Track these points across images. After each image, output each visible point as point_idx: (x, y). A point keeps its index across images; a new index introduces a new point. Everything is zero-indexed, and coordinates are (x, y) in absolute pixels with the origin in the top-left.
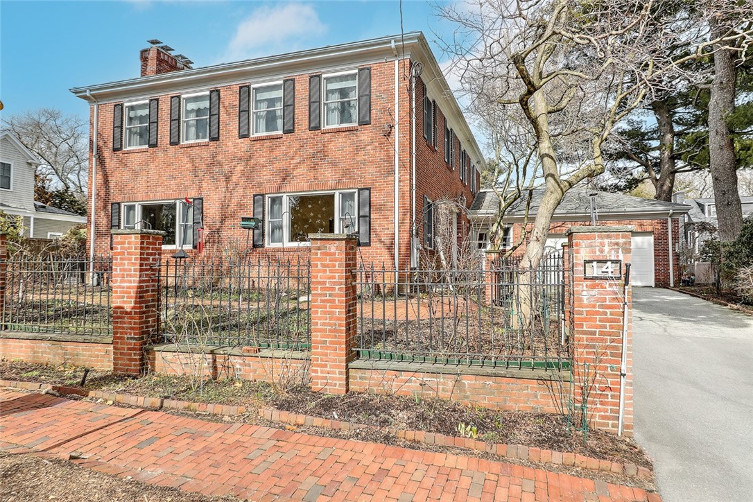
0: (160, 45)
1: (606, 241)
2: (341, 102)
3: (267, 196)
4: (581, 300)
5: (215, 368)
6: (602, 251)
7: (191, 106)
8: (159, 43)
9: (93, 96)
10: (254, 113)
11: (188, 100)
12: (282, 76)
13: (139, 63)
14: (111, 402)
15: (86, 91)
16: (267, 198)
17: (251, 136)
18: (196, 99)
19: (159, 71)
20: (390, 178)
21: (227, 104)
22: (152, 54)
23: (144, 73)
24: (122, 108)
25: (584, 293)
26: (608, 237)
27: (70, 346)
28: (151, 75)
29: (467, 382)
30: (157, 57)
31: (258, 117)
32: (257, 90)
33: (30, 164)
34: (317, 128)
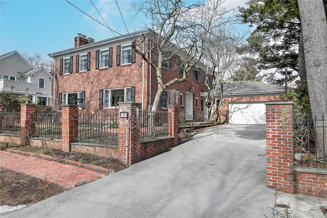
0: (82, 35)
1: (126, 106)
2: (128, 55)
3: (104, 90)
4: (120, 124)
5: (43, 144)
6: (125, 110)
7: (83, 58)
8: (81, 34)
9: (54, 56)
10: (101, 60)
11: (81, 56)
12: (109, 47)
13: (74, 42)
14: (10, 151)
15: (52, 55)
16: (104, 91)
17: (100, 69)
18: (84, 56)
19: (80, 45)
20: (141, 83)
21: (93, 56)
22: (78, 39)
23: (76, 46)
24: (63, 60)
25: (121, 122)
26: (126, 105)
27: (13, 137)
28: (78, 47)
29: (97, 149)
30: (80, 40)
31: (102, 62)
32: (102, 52)
33: (50, 79)
34: (119, 65)
